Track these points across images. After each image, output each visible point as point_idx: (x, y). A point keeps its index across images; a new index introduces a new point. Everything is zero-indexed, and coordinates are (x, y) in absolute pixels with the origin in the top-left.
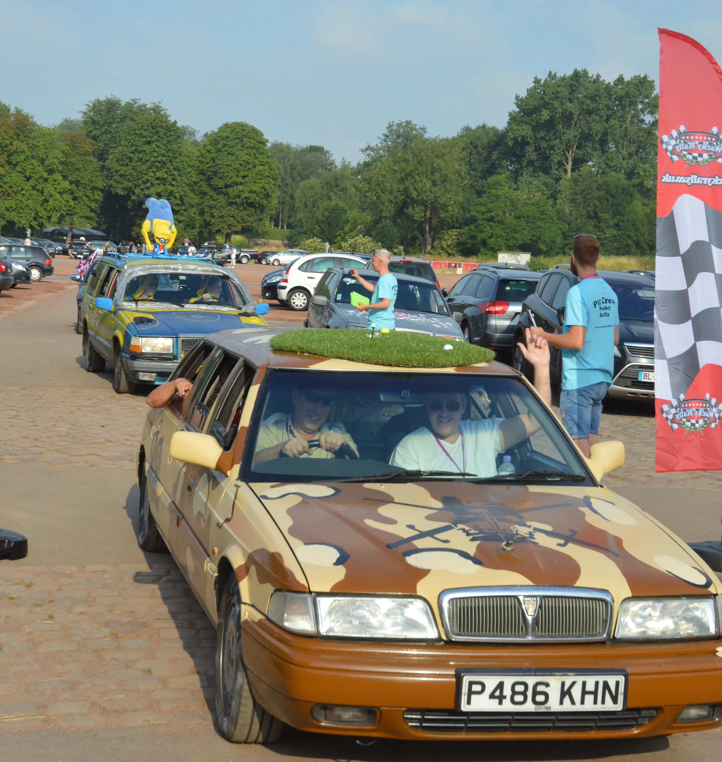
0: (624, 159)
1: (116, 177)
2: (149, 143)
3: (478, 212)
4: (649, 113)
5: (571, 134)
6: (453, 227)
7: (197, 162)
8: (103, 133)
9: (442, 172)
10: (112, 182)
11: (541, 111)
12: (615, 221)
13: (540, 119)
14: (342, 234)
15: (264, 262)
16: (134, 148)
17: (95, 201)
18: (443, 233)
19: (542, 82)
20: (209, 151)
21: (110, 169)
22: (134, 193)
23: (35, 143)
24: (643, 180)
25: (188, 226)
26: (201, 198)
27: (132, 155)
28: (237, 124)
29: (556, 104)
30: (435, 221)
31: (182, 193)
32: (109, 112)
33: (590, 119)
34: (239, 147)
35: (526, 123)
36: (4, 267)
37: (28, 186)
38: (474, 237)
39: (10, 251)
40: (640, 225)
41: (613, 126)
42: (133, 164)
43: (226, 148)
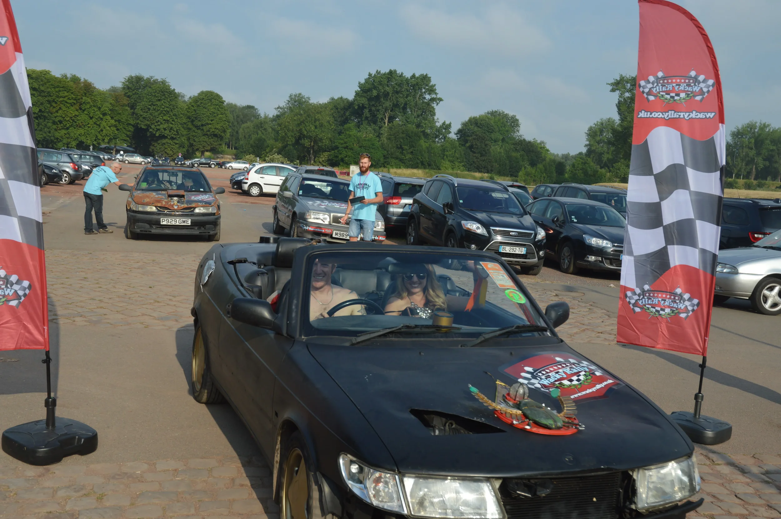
0: (415, 118)
1: (141, 119)
2: (159, 100)
3: (339, 143)
4: (428, 94)
5: (388, 104)
6: (326, 151)
7: (186, 112)
8: (134, 94)
9: (320, 122)
10: (138, 121)
11: (372, 91)
12: (411, 150)
13: (372, 95)
14: (265, 153)
15: (223, 167)
16: (150, 103)
17: (129, 131)
18: (320, 154)
19: (373, 75)
20: (193, 106)
21: (137, 114)
22: (151, 128)
23: (95, 98)
24: (425, 129)
25: (180, 146)
26: (188, 131)
27: (150, 107)
28: (208, 91)
29: (380, 87)
30: (316, 147)
31: (178, 128)
32: (137, 83)
33: (397, 96)
34: (209, 104)
35: (364, 97)
36: (77, 167)
37: (91, 122)
38: (337, 157)
39: (80, 158)
40: (423, 153)
41: (410, 100)
42: (151, 111)
43: (202, 105)
